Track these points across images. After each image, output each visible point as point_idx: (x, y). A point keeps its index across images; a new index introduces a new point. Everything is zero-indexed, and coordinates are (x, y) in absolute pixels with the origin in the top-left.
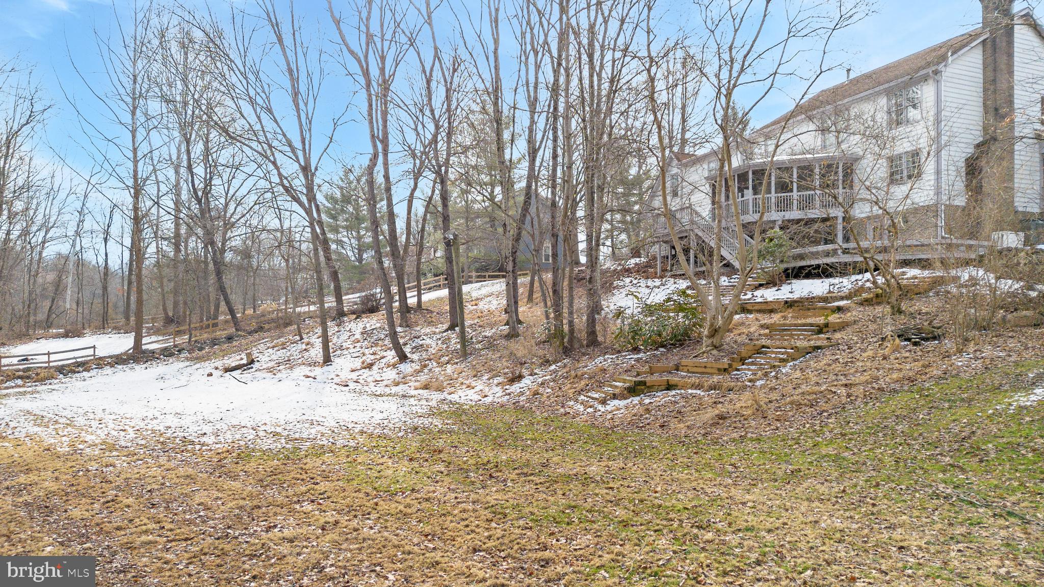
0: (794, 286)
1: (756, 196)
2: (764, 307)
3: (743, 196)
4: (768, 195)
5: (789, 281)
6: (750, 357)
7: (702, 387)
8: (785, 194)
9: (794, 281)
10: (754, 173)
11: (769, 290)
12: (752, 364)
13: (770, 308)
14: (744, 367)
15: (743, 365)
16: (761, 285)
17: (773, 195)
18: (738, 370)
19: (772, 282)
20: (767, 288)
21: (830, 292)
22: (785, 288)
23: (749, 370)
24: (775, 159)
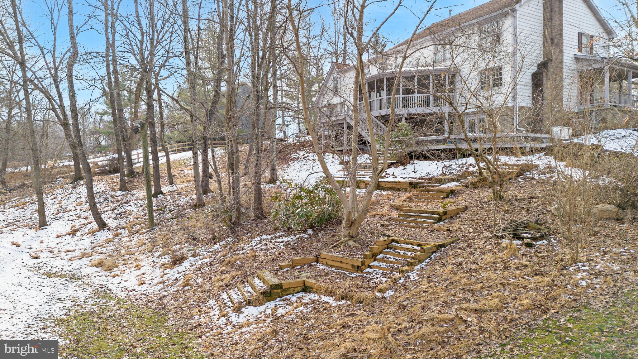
0: (416, 166)
1: (389, 96)
2: (394, 186)
3: (380, 96)
4: (397, 96)
5: (412, 161)
6: (381, 253)
7: (335, 294)
8: (409, 95)
9: (416, 162)
10: (388, 79)
11: (398, 169)
12: (383, 260)
13: (399, 187)
14: (375, 263)
15: (375, 260)
16: (392, 164)
17: (401, 96)
18: (370, 267)
19: (400, 162)
20: (396, 167)
21: (443, 174)
22: (410, 168)
23: (379, 267)
24: (403, 69)
